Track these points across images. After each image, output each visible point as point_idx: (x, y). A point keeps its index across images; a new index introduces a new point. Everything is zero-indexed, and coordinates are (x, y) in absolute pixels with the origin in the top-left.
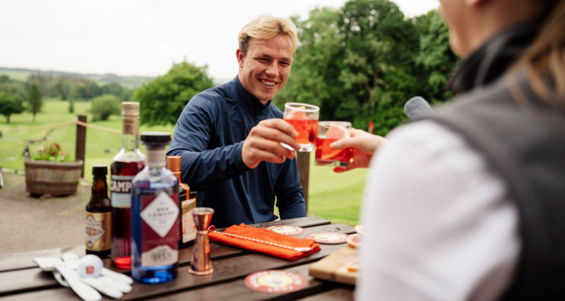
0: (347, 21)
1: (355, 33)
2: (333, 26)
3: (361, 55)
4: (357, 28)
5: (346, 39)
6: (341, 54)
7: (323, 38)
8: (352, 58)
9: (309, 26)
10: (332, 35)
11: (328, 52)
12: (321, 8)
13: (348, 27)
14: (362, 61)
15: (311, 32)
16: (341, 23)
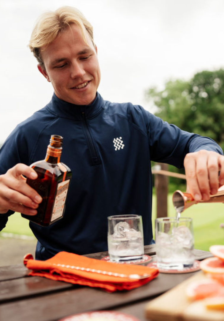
0: (195, 89)
1: (203, 99)
2: (185, 94)
3: (209, 116)
4: (204, 95)
5: (196, 104)
6: (192, 116)
7: (177, 104)
8: (201, 119)
9: (165, 95)
10: (184, 101)
11: (181, 115)
12: (174, 80)
13: (197, 94)
14: (210, 121)
15: (166, 100)
16: (191, 91)
